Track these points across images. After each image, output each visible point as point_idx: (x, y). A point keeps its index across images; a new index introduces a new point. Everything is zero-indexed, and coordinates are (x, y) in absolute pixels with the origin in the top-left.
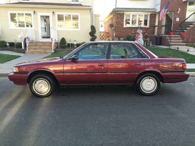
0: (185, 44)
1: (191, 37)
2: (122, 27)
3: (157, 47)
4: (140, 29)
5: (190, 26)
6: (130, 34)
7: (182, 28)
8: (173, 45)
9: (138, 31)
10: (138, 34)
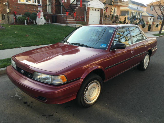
0: (76, 22)
1: (78, 17)
2: (17, 3)
3: (56, 24)
4: (41, 7)
5: (77, 7)
6: (25, 11)
7: (72, 9)
8: (69, 23)
9: (39, 9)
10: (40, 11)
